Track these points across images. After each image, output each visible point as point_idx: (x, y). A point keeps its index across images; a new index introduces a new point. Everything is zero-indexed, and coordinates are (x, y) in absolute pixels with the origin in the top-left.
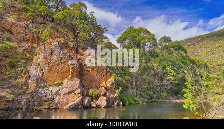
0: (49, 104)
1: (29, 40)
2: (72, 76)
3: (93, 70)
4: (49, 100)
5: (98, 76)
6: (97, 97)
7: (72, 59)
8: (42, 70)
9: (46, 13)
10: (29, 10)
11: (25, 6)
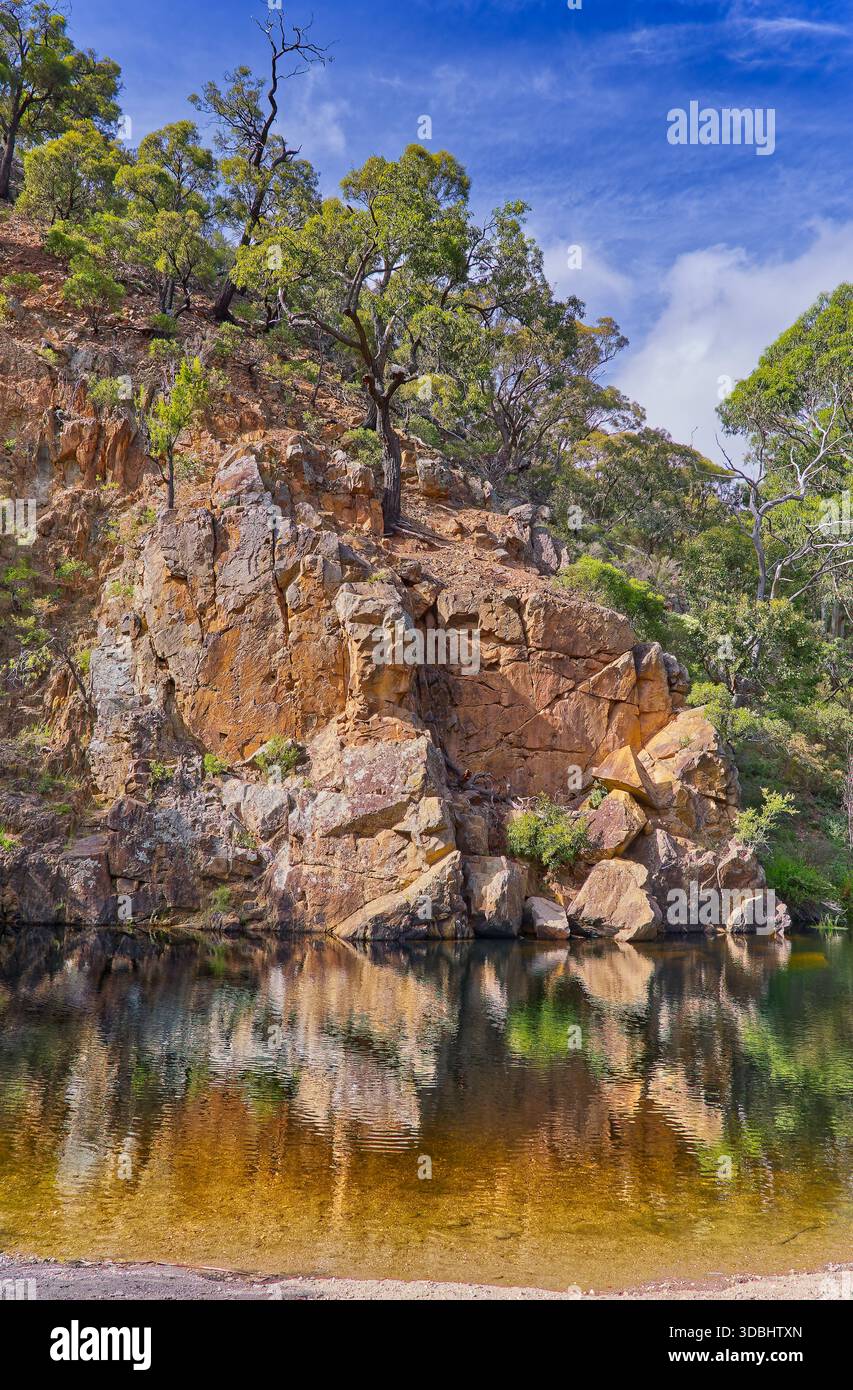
0: (235, 903)
1: (71, 456)
2: (372, 708)
3: (522, 658)
4: (234, 877)
5: (570, 703)
6: (576, 865)
7: (363, 574)
8: (162, 662)
9: (181, 257)
10: (80, 248)
11: (59, 226)
